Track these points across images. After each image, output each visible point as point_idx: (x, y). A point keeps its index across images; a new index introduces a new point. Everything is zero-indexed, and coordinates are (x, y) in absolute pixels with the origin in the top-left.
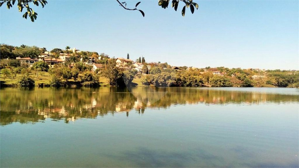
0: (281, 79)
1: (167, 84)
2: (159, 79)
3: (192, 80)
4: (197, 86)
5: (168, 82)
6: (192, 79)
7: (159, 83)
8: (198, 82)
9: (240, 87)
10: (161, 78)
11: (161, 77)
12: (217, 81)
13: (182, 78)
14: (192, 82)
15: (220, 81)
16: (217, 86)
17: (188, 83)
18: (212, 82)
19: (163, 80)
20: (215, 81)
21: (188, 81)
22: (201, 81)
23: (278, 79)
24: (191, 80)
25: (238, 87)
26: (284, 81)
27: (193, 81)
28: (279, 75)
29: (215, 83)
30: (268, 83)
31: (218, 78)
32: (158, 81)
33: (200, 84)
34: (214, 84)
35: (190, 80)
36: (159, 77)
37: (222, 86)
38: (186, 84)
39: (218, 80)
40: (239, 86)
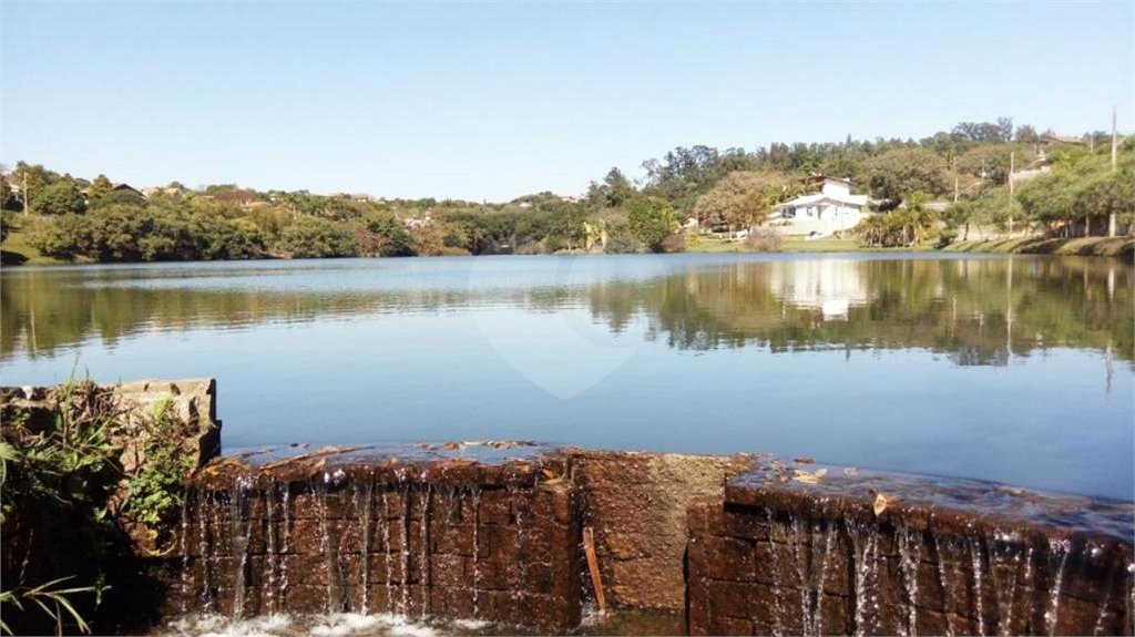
0: (479, 229)
1: (140, 254)
2: (111, 232)
3: (228, 236)
4: (246, 256)
5: (147, 245)
6: (226, 233)
7: (113, 250)
8: (247, 242)
9: (382, 256)
10: (119, 230)
11: (116, 225)
12: (310, 239)
13: (192, 227)
14: (227, 241)
15: (322, 239)
16: (313, 257)
17: (215, 247)
18: (296, 242)
19: (128, 237)
20: (307, 238)
21: (213, 240)
22: (256, 240)
23: (472, 229)
24: (225, 237)
25: (374, 256)
26: (485, 236)
27: (231, 239)
28: (472, 218)
29: (305, 244)
30: (451, 242)
31: (315, 228)
32: (109, 243)
33: (257, 249)
34: (303, 249)
35: (221, 233)
36: (107, 224)
37: (328, 256)
38: (209, 251)
39: (313, 235)
40: (377, 255)
